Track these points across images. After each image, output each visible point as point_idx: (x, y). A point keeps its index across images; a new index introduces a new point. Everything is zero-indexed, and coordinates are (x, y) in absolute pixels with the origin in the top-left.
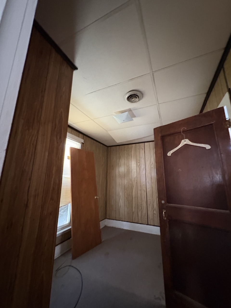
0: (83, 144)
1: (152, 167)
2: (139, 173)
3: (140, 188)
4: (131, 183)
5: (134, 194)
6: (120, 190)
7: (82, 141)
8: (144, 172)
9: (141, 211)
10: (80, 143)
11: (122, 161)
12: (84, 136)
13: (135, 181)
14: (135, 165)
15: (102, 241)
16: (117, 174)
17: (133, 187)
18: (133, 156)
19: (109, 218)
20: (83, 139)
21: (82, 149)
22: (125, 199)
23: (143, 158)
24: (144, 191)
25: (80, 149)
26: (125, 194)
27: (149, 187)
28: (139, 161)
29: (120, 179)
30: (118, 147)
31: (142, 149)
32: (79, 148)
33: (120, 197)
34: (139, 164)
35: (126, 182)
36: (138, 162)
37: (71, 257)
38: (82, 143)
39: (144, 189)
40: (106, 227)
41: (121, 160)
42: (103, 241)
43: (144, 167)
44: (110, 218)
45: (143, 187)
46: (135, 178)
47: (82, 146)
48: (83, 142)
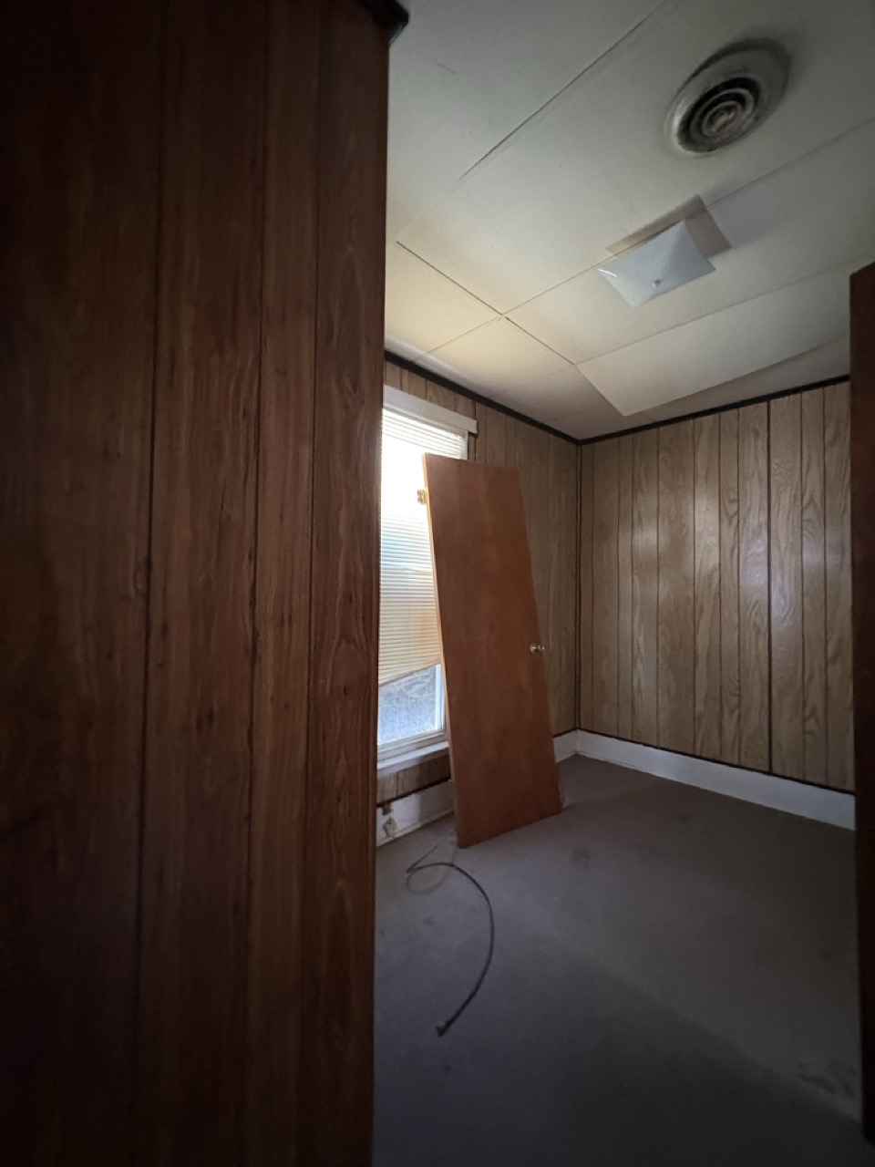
0: (472, 438)
1: (809, 521)
2: (732, 551)
3: (735, 618)
4: (691, 595)
5: (702, 641)
6: (636, 624)
7: (471, 425)
8: (759, 546)
9: (736, 714)
10: (464, 437)
11: (647, 502)
12: (478, 406)
13: (710, 586)
14: (713, 517)
15: (565, 806)
16: (624, 556)
17: (702, 610)
18: (701, 472)
19: (590, 729)
20: (475, 418)
21: (472, 460)
22: (661, 661)
23: (756, 479)
24: (758, 632)
25: (465, 458)
26: (661, 640)
27: (782, 616)
28: (733, 496)
29: (637, 580)
30: (627, 439)
31: (757, 434)
32: (458, 457)
33: (636, 652)
34: (732, 509)
35: (664, 589)
36: (732, 501)
37: (454, 838)
38: (470, 434)
39: (758, 620)
40: (577, 758)
41: (640, 496)
42: (567, 808)
43: (764, 518)
44: (595, 730)
45: (754, 613)
46: (710, 576)
47: (472, 448)
48: (474, 431)
